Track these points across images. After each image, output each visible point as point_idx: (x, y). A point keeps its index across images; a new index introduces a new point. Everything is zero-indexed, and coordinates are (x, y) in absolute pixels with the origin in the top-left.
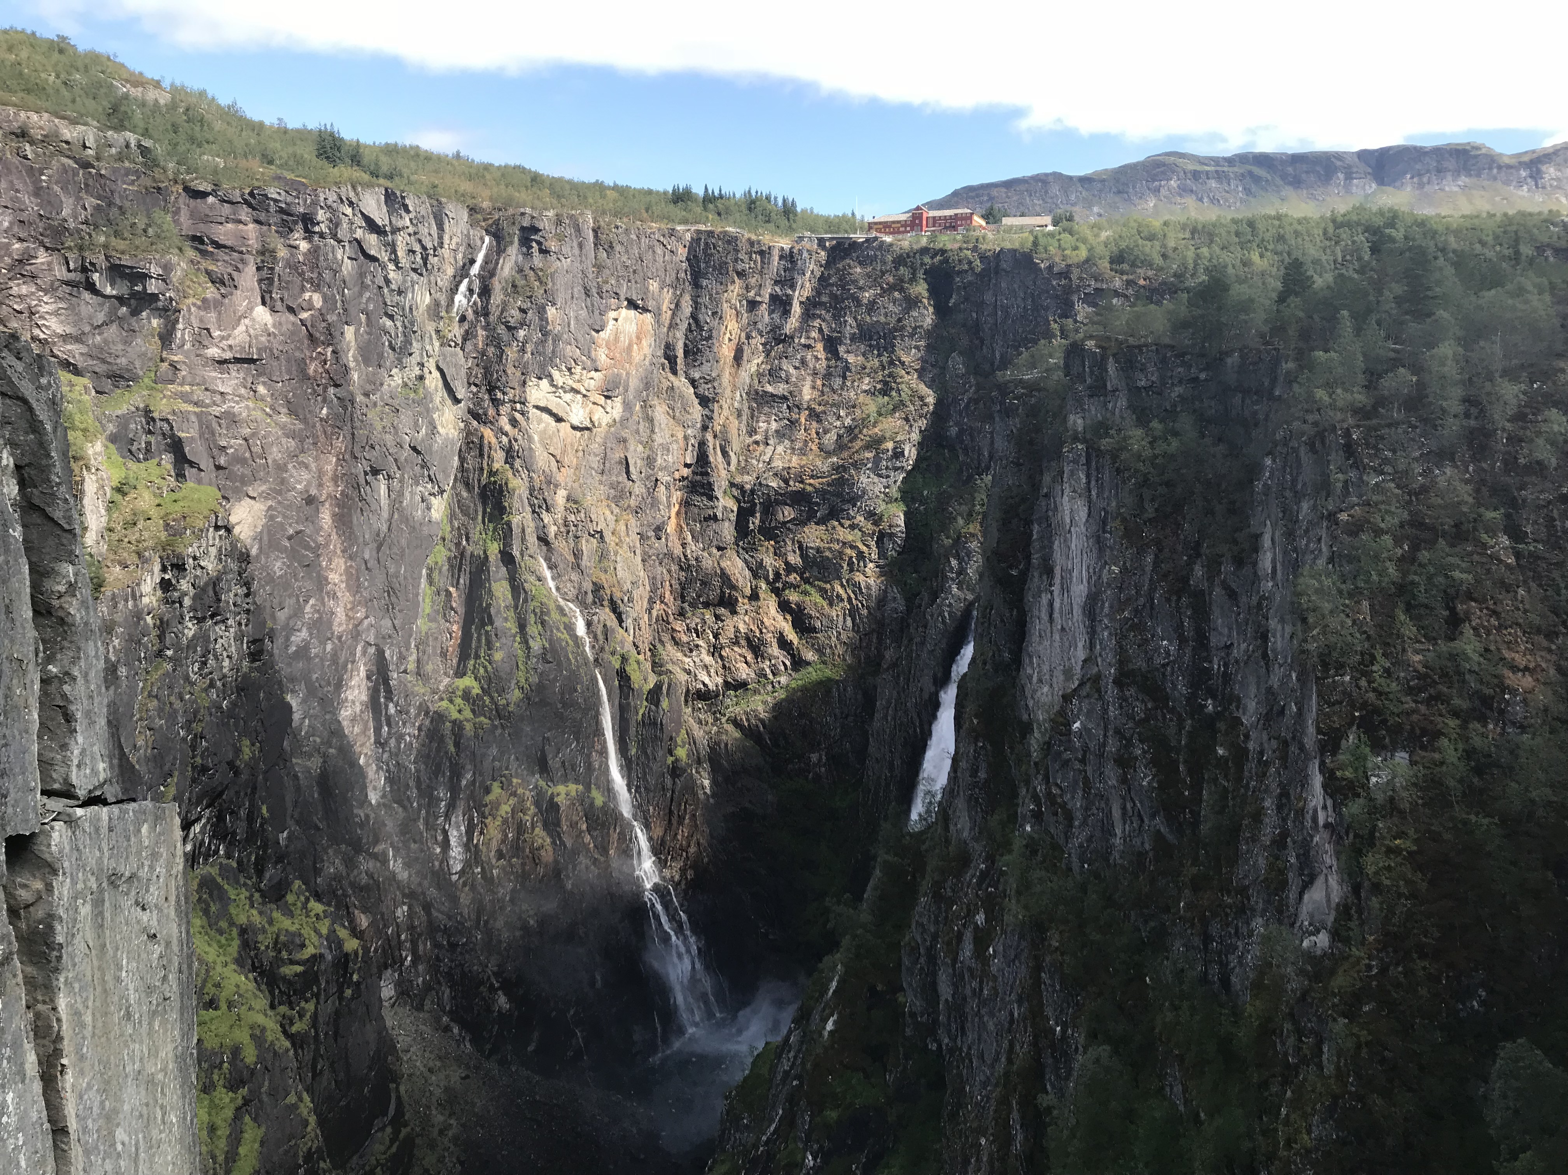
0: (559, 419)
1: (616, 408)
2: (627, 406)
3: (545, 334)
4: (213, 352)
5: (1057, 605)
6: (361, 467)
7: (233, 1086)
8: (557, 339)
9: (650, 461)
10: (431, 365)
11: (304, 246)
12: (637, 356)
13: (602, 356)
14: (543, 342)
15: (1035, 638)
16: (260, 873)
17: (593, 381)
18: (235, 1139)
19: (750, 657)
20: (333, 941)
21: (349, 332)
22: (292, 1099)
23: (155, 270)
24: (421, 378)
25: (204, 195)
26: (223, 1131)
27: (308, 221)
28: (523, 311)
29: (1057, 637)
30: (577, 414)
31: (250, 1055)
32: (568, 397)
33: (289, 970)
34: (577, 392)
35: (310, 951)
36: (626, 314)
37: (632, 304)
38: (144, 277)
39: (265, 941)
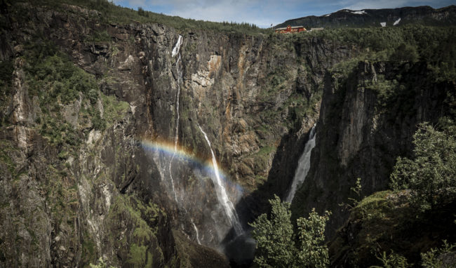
0: (199, 84)
1: (213, 81)
2: (215, 80)
3: (196, 61)
4: (120, 67)
5: (352, 129)
6: (155, 97)
7: (145, 245)
8: (199, 63)
9: (222, 95)
10: (170, 70)
11: (140, 39)
12: (218, 67)
13: (209, 67)
14: (195, 64)
15: (344, 138)
16: (143, 197)
17: (208, 74)
18: (147, 257)
19: (248, 145)
20: (160, 213)
21: (151, 62)
22: (157, 248)
23: (105, 46)
24: (167, 74)
25: (115, 26)
26: (144, 255)
27: (140, 32)
28: (191, 56)
29: (351, 137)
30: (203, 83)
31: (148, 238)
32: (201, 78)
33: (152, 220)
34: (203, 77)
35: (156, 215)
36: (215, 56)
37: (217, 54)
38: (102, 48)
39: (146, 212)
